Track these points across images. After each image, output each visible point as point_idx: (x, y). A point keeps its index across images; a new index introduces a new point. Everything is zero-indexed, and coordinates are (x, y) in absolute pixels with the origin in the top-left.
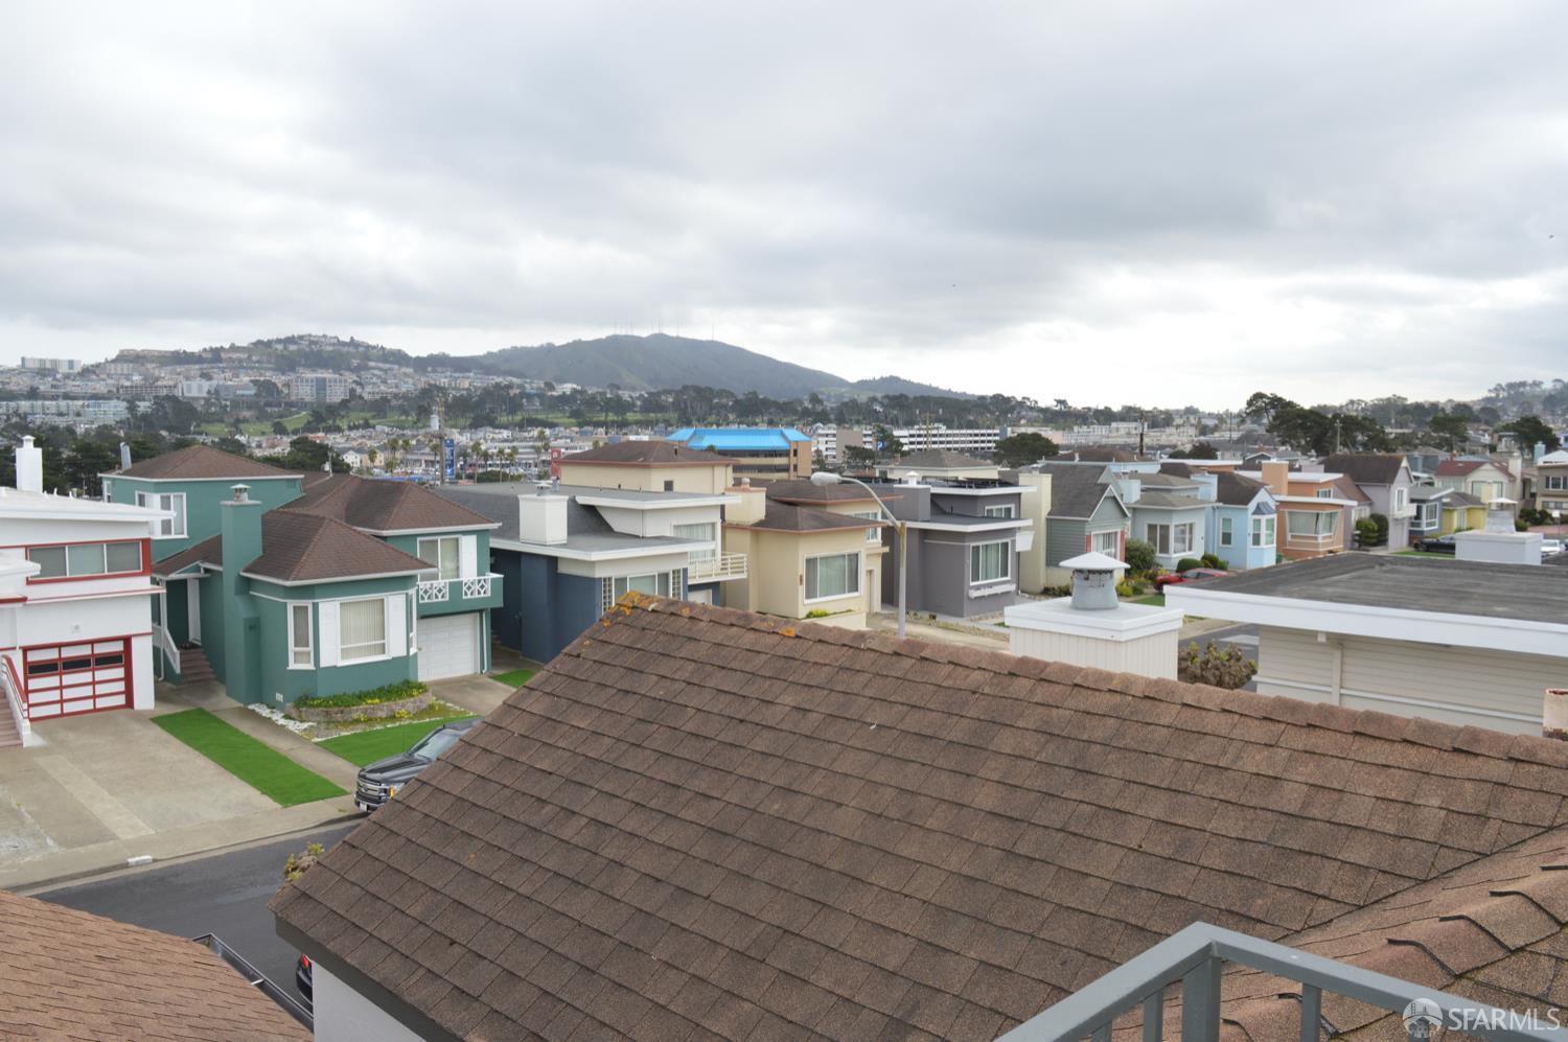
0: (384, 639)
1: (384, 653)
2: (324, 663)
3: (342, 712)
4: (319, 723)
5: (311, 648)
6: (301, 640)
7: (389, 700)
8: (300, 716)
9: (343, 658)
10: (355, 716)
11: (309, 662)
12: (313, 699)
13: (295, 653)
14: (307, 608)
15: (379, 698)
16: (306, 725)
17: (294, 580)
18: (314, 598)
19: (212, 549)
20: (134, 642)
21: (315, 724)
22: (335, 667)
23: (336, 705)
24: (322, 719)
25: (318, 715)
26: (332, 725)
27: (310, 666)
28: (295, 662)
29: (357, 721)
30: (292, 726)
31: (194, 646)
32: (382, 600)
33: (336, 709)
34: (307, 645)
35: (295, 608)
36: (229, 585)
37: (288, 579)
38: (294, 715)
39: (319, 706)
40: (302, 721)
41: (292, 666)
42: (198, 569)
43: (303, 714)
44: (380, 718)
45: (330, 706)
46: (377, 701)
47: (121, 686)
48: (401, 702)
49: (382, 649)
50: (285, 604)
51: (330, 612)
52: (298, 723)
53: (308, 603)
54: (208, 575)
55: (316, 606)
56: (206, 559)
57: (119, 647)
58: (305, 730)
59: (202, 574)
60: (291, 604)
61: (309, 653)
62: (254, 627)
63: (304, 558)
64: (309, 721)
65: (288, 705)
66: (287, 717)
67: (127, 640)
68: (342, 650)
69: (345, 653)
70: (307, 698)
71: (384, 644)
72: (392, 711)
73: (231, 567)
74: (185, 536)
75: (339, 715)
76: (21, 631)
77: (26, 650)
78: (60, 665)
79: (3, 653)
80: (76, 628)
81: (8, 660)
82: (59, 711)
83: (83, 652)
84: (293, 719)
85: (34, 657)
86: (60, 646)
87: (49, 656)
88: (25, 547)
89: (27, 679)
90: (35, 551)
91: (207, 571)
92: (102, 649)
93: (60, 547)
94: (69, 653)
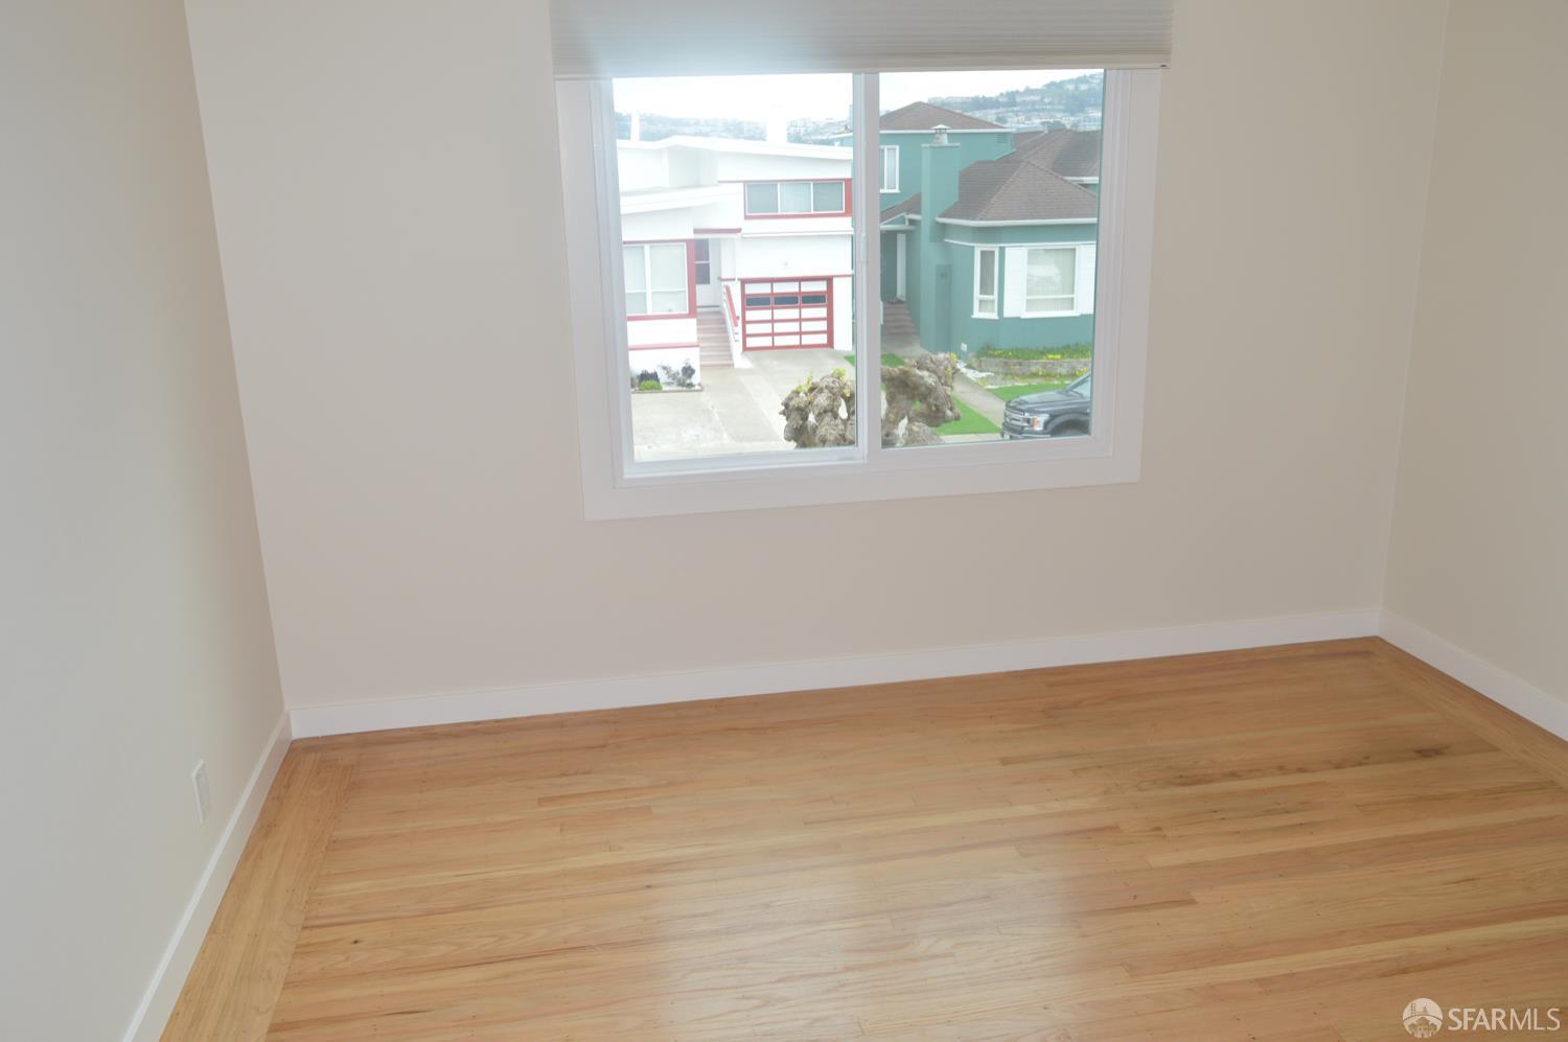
0: (1073, 292)
1: (1072, 308)
2: (1007, 314)
3: (1020, 364)
4: (997, 373)
5: (995, 296)
6: (986, 287)
7: (1071, 357)
8: (980, 366)
9: (1027, 310)
10: (1034, 369)
11: (993, 311)
12: (995, 350)
13: (980, 301)
14: (993, 252)
15: (1063, 354)
16: (984, 374)
17: (981, 219)
18: (1001, 243)
19: (914, 205)
20: (835, 280)
21: (993, 374)
22: (1019, 318)
23: (1017, 357)
24: (1001, 370)
25: (997, 365)
26: (1009, 376)
27: (994, 316)
28: (980, 310)
29: (1035, 375)
30: (971, 374)
31: (900, 302)
32: (1074, 250)
33: (1015, 361)
34: (992, 294)
35: (983, 253)
36: (925, 231)
37: (974, 219)
38: (975, 365)
39: (999, 356)
40: (981, 371)
41: (977, 314)
42: (902, 221)
43: (983, 364)
44: (1060, 375)
45: (1010, 357)
46: (1059, 356)
47: (823, 326)
48: (1083, 360)
49: (1071, 303)
50: (973, 247)
51: (1016, 257)
52: (977, 372)
53: (995, 247)
54: (912, 228)
55: (1002, 250)
56: (909, 211)
57: (821, 287)
58: (983, 378)
59: (906, 226)
60: (979, 248)
61: (993, 301)
62: (946, 275)
63: (994, 199)
64: (988, 371)
65: (970, 355)
66: (969, 367)
67: (829, 280)
68: (1028, 301)
69: (1030, 304)
70: (989, 348)
71: (1073, 299)
72: (1074, 368)
73: (925, 218)
74: (897, 191)
75: (1017, 367)
76: (740, 263)
77: (744, 282)
78: (772, 300)
79: (724, 283)
80: (786, 264)
81: (728, 289)
82: (770, 344)
83: (792, 288)
84: (973, 368)
85: (751, 289)
86: (772, 281)
87: (764, 289)
88: (745, 182)
89: (744, 310)
90: (752, 186)
91: (912, 222)
92: (808, 287)
93: (773, 183)
94: (780, 288)
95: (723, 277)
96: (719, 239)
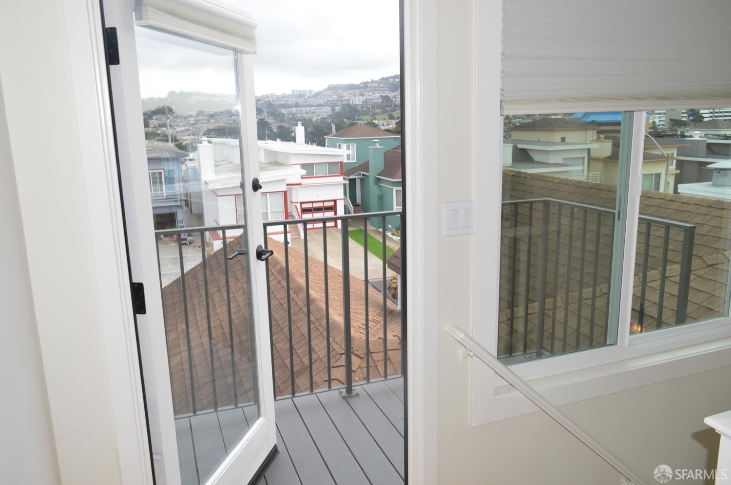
6: (398, 204)
8: (398, 234)
13: (396, 209)
17: (396, 179)
19: (365, 167)
20: (338, 202)
30: (395, 238)
31: (358, 205)
35: (396, 190)
36: (371, 180)
37: (393, 178)
38: (396, 233)
40: (398, 236)
42: (360, 174)
50: (393, 188)
53: (401, 189)
54: (364, 177)
56: (363, 171)
57: (332, 204)
59: (361, 176)
61: (401, 209)
62: (381, 198)
65: (393, 229)
66: (393, 234)
67: (335, 201)
73: (372, 174)
74: (355, 161)
76: (300, 196)
77: (301, 203)
78: (313, 210)
79: (294, 204)
80: (318, 196)
81: (296, 207)
82: (312, 227)
83: (320, 205)
84: (394, 235)
85: (304, 206)
86: (312, 202)
87: (309, 206)
88: (301, 164)
89: (302, 214)
90: (303, 166)
91: (363, 175)
92: (326, 204)
93: (312, 165)
94: (315, 205)
95: (293, 202)
96: (292, 188)
